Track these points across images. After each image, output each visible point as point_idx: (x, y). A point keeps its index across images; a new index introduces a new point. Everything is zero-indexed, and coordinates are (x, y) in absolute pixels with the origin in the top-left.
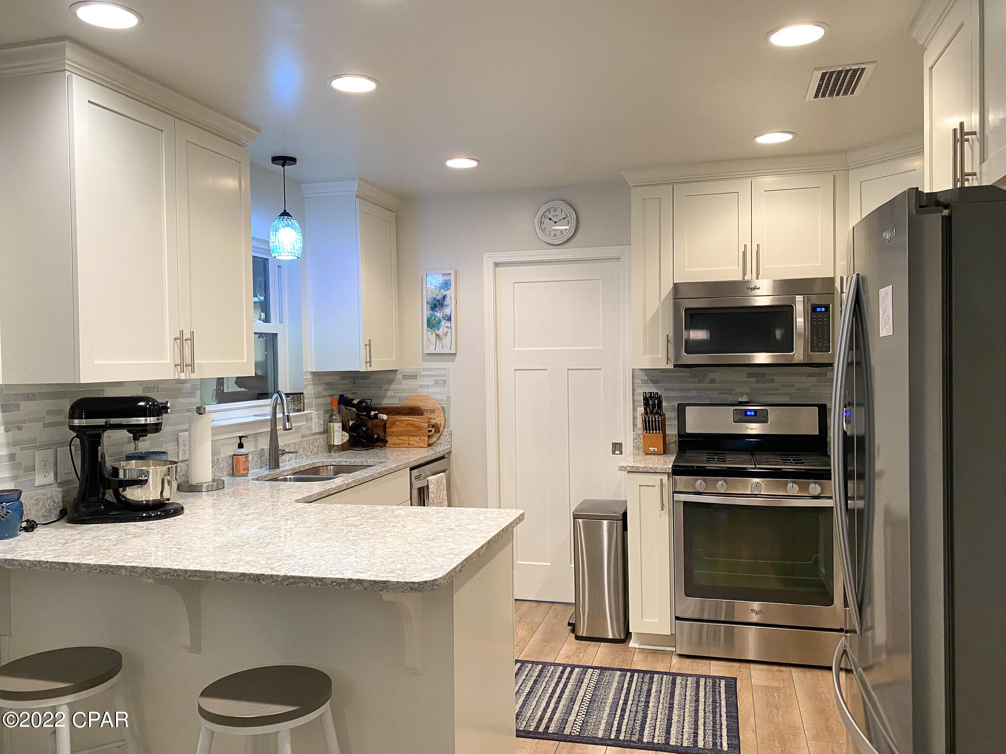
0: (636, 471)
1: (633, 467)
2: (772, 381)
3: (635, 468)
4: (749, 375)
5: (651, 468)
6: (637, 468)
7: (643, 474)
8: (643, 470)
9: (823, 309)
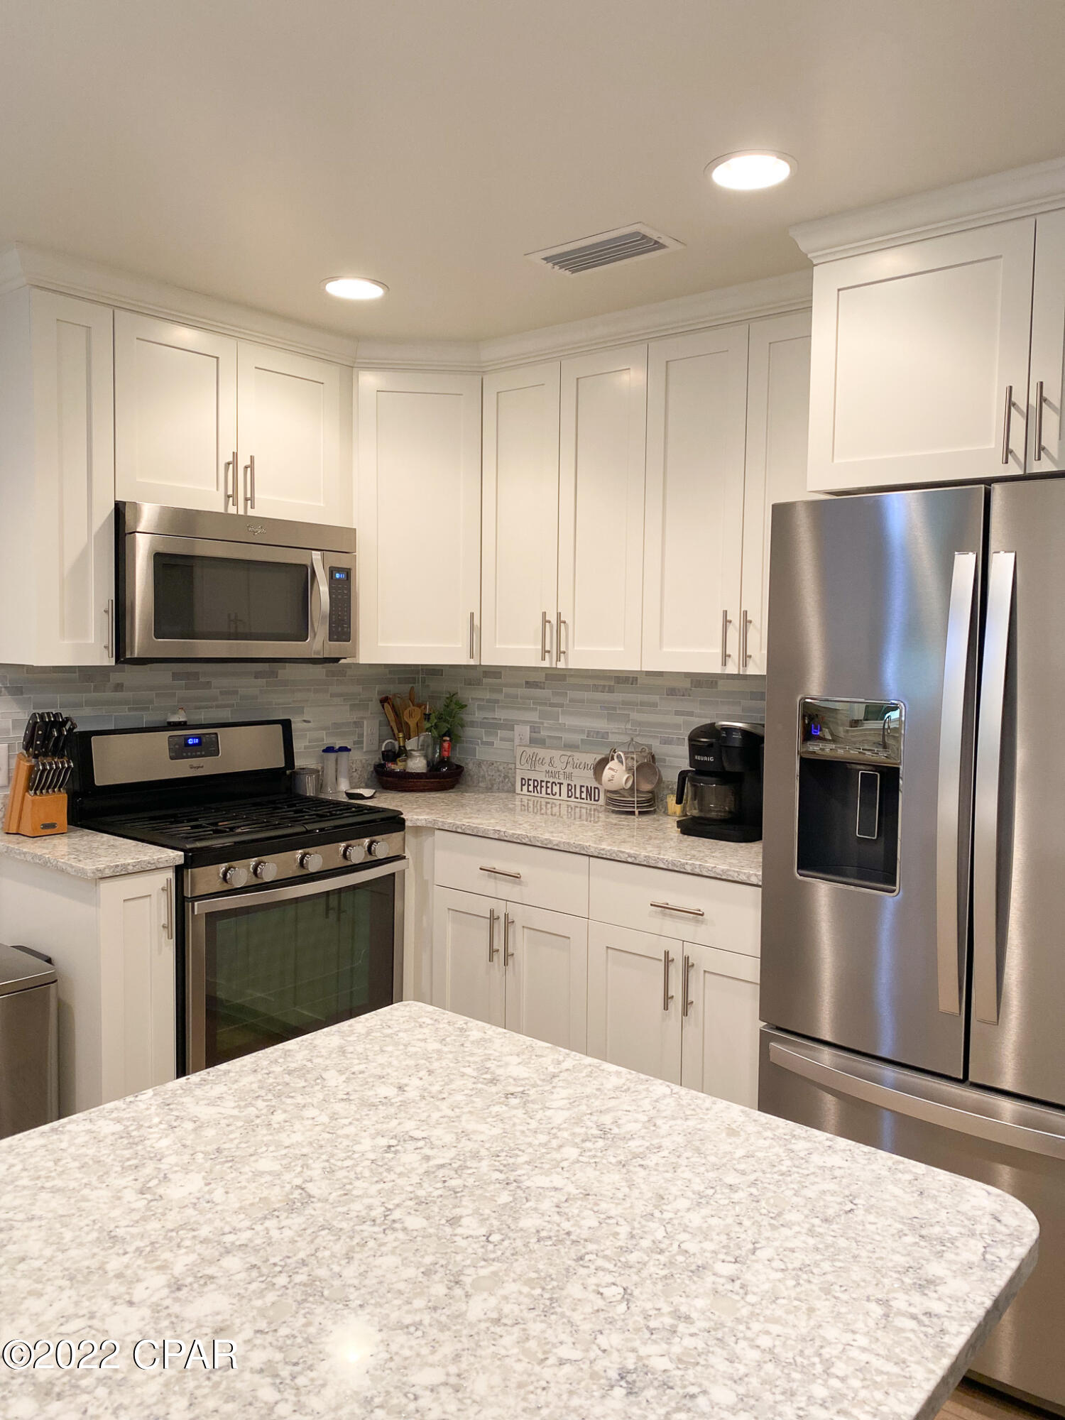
0: (123, 873)
1: (117, 866)
2: (208, 685)
3: (119, 869)
4: (175, 676)
5: (149, 863)
6: (125, 866)
7: (135, 876)
8: (136, 869)
9: (343, 576)
